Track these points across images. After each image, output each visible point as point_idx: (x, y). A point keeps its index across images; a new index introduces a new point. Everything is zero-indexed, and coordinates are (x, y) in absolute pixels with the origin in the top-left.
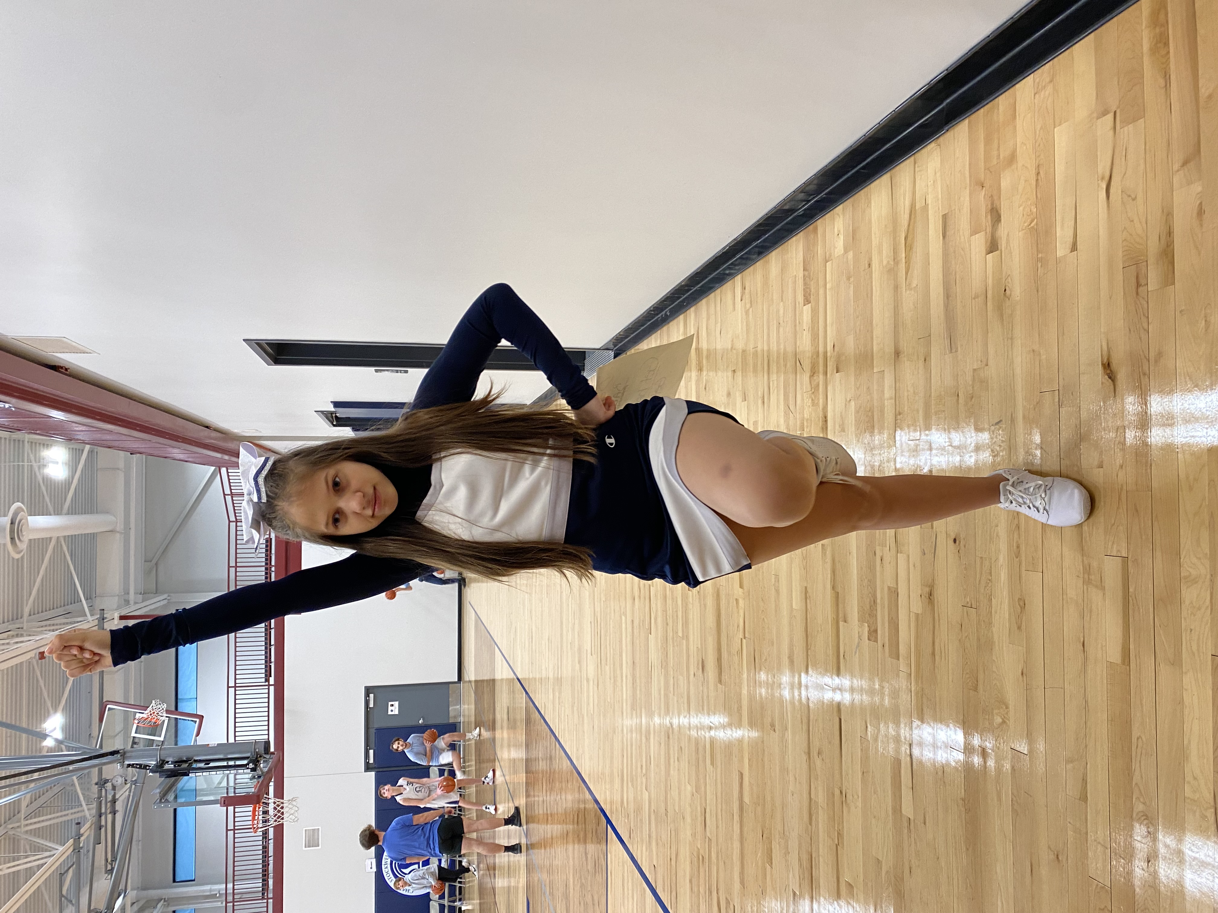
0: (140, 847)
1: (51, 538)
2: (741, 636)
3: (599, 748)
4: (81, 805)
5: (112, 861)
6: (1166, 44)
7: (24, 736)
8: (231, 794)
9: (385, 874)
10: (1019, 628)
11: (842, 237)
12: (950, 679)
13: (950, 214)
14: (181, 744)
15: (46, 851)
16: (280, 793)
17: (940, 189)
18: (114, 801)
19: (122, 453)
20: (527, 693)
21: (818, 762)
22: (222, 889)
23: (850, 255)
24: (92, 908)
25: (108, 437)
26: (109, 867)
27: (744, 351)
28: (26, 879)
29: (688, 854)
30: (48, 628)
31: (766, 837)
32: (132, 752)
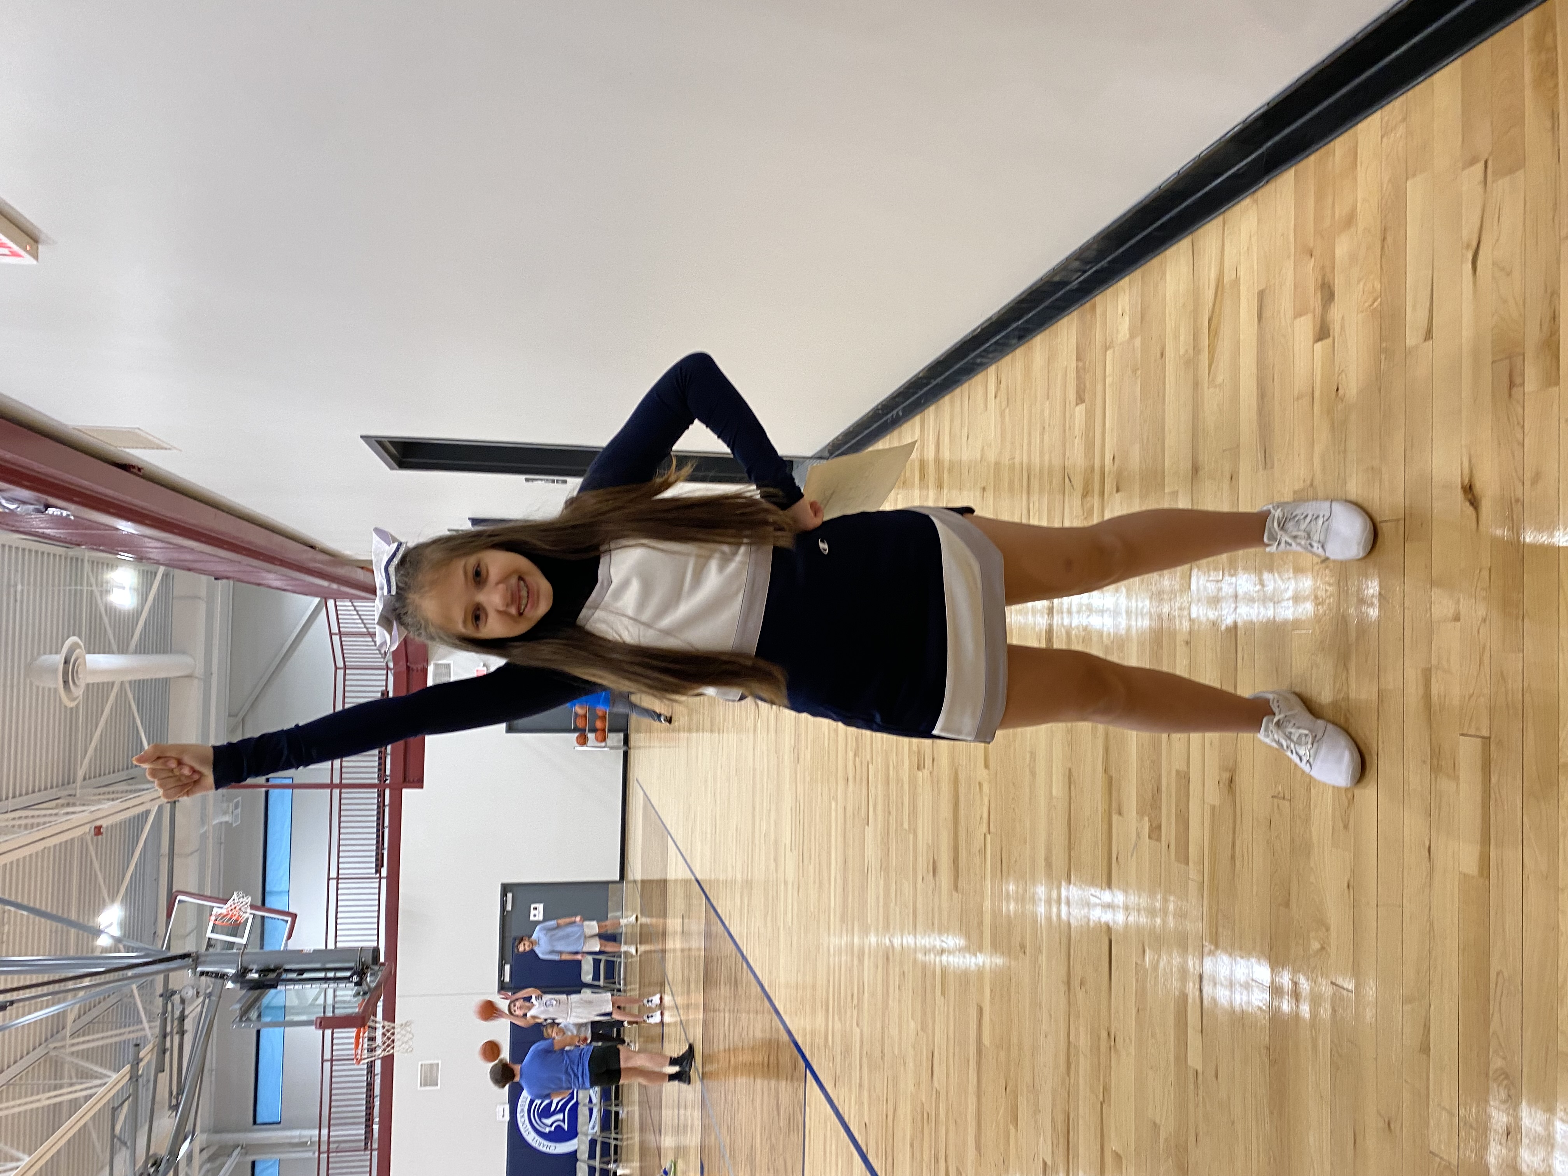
0: (213, 1078)
1: (113, 683)
2: (984, 829)
3: (798, 971)
4: (141, 1022)
5: (178, 1094)
6: (1554, 74)
7: (73, 931)
8: (329, 1014)
9: (520, 1125)
10: (1346, 827)
11: (1127, 318)
12: (1254, 893)
13: (1267, 291)
14: (268, 948)
15: (96, 1078)
16: (390, 1015)
17: (1255, 258)
18: (182, 1018)
19: (204, 578)
20: (707, 898)
21: (1080, 995)
22: (315, 1136)
23: (1138, 342)
24: (151, 1152)
25: (188, 557)
26: (174, 1102)
27: (997, 464)
28: (70, 1112)
29: (909, 1112)
30: (107, 796)
31: (1010, 1090)
32: (207, 956)
